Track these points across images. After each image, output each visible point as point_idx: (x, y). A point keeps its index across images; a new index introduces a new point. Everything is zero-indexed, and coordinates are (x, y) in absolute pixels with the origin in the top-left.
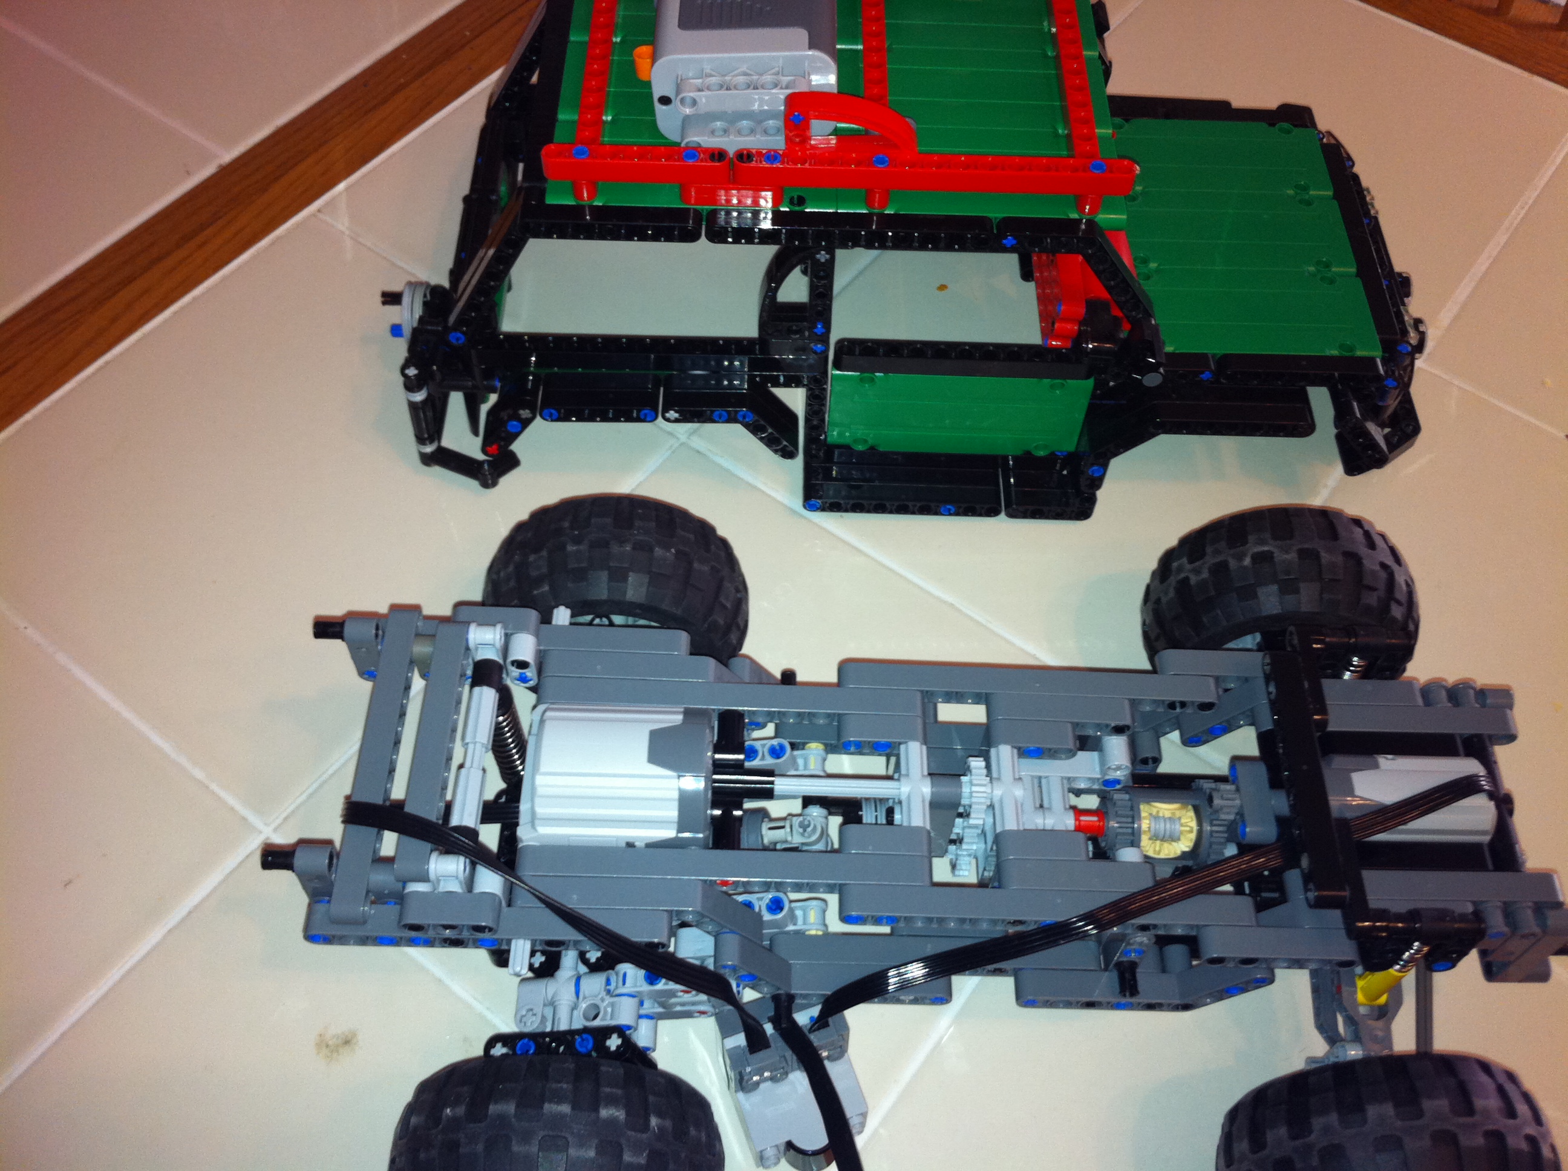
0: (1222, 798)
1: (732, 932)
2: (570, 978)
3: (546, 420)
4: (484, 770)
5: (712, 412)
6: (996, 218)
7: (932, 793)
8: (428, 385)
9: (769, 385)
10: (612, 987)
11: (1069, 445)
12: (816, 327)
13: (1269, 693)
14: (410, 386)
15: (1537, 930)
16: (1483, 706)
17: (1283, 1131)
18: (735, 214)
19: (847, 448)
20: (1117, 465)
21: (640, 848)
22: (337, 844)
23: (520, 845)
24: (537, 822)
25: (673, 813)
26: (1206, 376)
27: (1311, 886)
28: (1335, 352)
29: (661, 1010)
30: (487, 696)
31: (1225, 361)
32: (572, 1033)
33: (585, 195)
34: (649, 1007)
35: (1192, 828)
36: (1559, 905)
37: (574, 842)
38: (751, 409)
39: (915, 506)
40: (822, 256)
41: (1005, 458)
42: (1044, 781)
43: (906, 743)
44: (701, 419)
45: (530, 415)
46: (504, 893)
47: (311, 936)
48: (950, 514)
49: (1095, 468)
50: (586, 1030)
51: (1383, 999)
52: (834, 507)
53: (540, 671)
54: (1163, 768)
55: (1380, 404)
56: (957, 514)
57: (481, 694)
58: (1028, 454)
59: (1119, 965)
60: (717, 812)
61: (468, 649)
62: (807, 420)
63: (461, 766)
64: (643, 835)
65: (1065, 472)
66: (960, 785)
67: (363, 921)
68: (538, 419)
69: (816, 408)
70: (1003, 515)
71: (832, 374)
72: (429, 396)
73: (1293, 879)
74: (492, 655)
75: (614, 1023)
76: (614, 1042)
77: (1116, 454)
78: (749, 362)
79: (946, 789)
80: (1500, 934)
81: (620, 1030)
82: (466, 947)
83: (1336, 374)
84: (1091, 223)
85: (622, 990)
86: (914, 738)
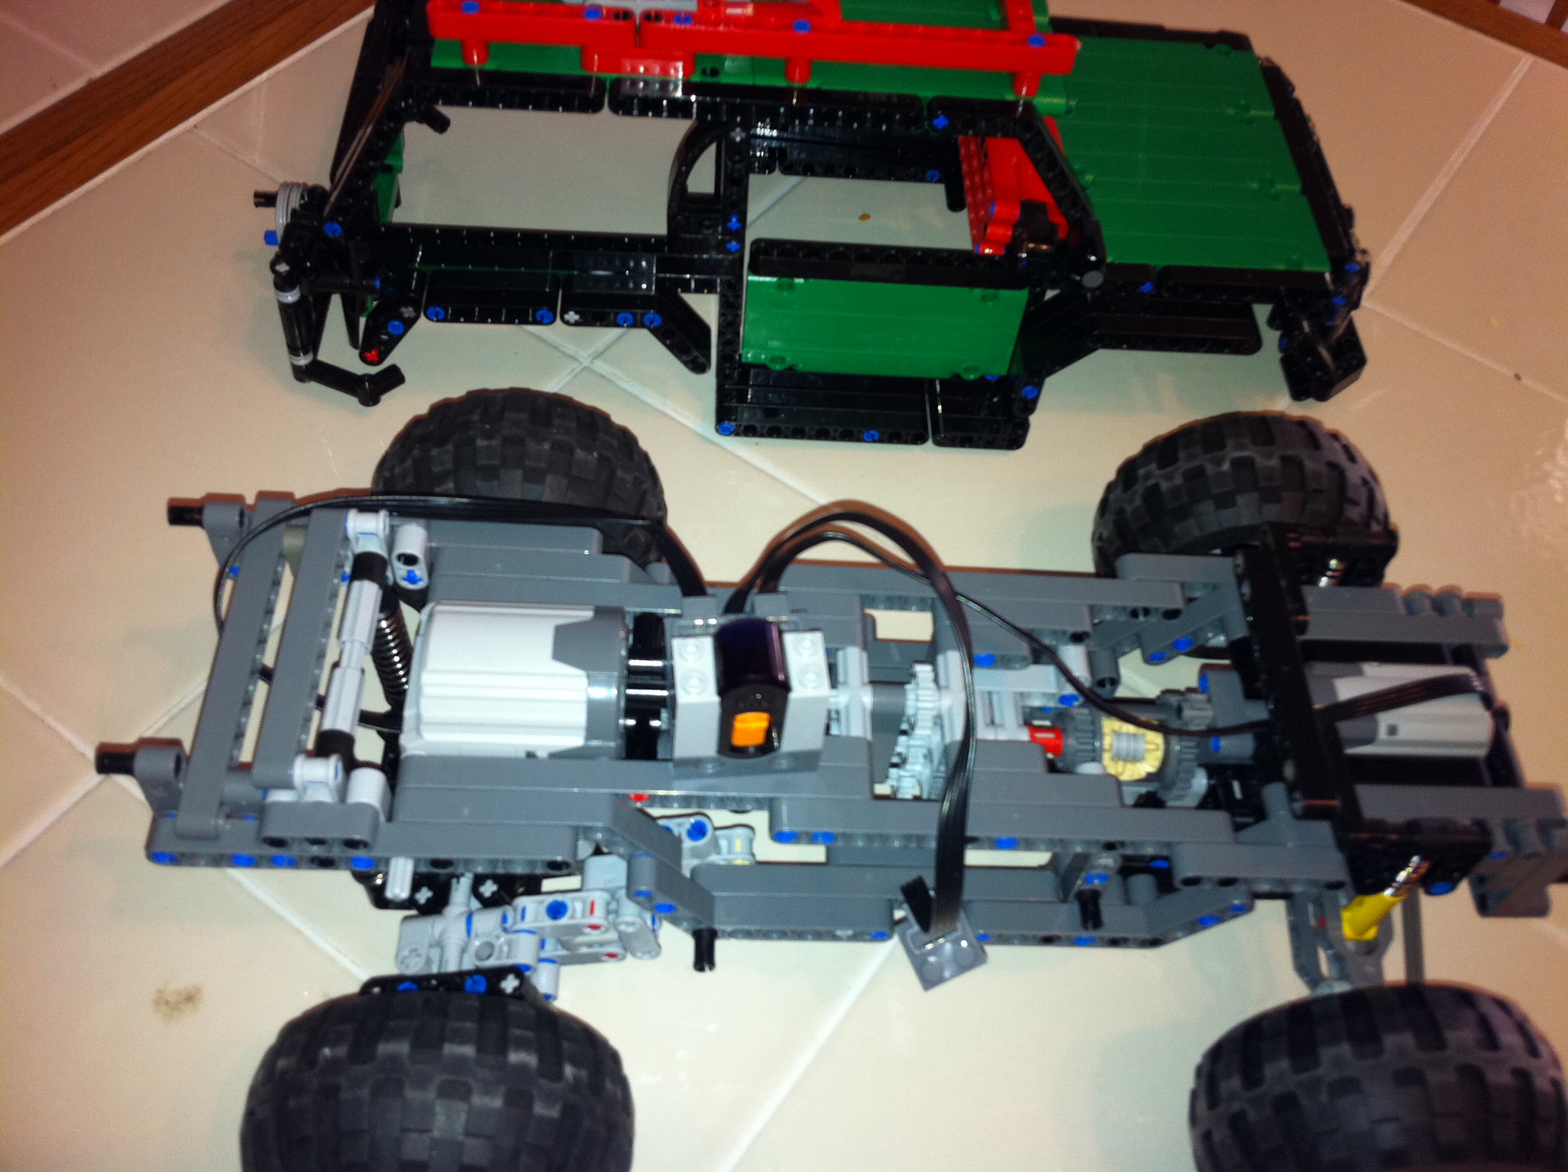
0: (1193, 708)
1: (647, 854)
2: (462, 914)
3: (431, 320)
4: (363, 671)
5: (616, 314)
6: (926, 98)
7: (875, 704)
8: (301, 284)
9: (679, 290)
10: (509, 924)
11: (999, 368)
12: (730, 221)
13: (1242, 595)
14: (282, 283)
15: (1540, 848)
16: (1470, 614)
17: (1284, 1064)
18: (641, 85)
19: (762, 367)
20: (1051, 383)
21: (543, 760)
22: (187, 746)
23: (404, 755)
24: (423, 728)
25: (580, 718)
26: (1147, 288)
27: (1297, 795)
28: (1281, 267)
29: (564, 952)
30: (368, 593)
31: (1167, 272)
32: (462, 975)
33: (475, 58)
34: (550, 951)
35: (1157, 745)
36: (1561, 823)
37: (467, 751)
38: (659, 311)
39: (836, 431)
40: (738, 136)
41: (932, 382)
42: (995, 697)
43: (843, 649)
44: (604, 323)
45: (413, 315)
46: (383, 804)
47: (155, 855)
48: (874, 441)
49: (1028, 388)
50: (478, 971)
51: (1371, 933)
52: (749, 431)
53: (431, 570)
54: (1121, 692)
55: (1329, 324)
56: (881, 441)
57: (360, 591)
58: (957, 377)
59: (1081, 896)
60: (631, 722)
61: (346, 539)
62: (721, 334)
63: (336, 665)
64: (546, 743)
65: (995, 399)
66: (904, 693)
67: (215, 836)
68: (423, 320)
69: (730, 318)
70: (930, 443)
71: (747, 281)
72: (303, 298)
73: (1274, 794)
74: (376, 547)
75: (510, 962)
76: (510, 984)
77: (1051, 372)
78: (657, 259)
79: (889, 698)
80: (1502, 854)
81: (519, 971)
82: (337, 868)
83: (1282, 288)
84: (1029, 107)
85: (521, 926)
86: (852, 643)
